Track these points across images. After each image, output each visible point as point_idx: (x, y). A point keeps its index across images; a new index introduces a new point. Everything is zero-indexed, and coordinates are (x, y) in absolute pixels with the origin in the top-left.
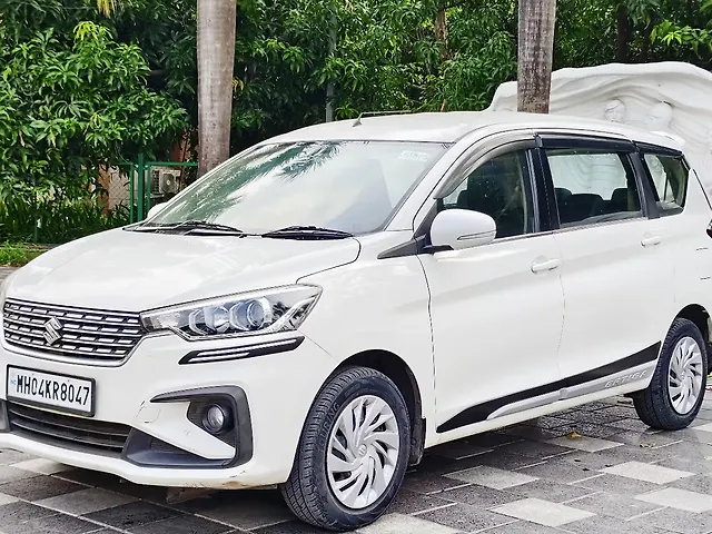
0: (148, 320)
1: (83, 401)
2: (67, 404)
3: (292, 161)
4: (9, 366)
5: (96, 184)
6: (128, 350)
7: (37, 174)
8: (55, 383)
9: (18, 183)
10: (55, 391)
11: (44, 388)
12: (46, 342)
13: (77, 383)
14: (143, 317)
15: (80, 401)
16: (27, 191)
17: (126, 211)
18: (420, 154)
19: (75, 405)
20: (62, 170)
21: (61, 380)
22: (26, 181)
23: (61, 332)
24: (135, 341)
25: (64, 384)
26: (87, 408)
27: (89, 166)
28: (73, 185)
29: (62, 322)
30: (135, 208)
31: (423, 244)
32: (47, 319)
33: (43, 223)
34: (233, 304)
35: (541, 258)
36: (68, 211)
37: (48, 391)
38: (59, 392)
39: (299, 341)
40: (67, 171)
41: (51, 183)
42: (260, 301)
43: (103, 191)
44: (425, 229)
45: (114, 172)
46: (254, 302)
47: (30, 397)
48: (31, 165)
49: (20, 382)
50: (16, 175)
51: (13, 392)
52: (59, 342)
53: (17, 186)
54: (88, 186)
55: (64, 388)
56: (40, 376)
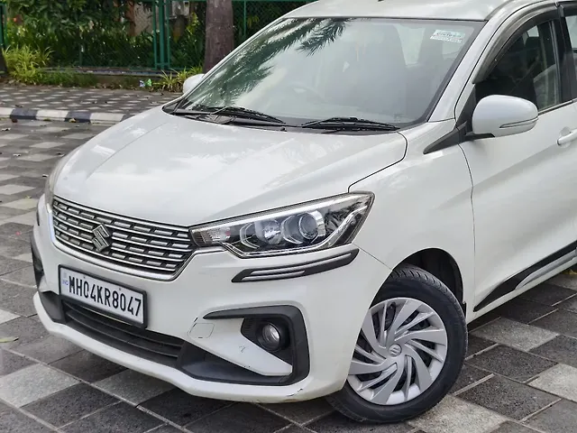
0: (198, 235)
1: (135, 312)
2: (118, 311)
3: (309, 35)
4: (60, 267)
5: (126, 17)
6: (179, 265)
7: (79, 12)
8: (106, 289)
9: (64, 19)
10: (107, 297)
11: (96, 293)
12: (95, 248)
13: (128, 294)
14: (193, 231)
15: (132, 311)
16: (71, 26)
17: (150, 38)
18: (453, 33)
19: (127, 314)
20: (98, 7)
21: (112, 288)
22: (70, 18)
23: (109, 240)
24: (186, 256)
25: (115, 292)
26: (140, 319)
27: (119, 4)
28: (107, 18)
29: (111, 230)
30: (157, 34)
31: (465, 132)
32: (95, 226)
33: (86, 48)
34: (283, 218)
35: (566, 131)
36: (105, 37)
37: (99, 296)
38: (111, 299)
39: (354, 253)
40: (102, 8)
41: (89, 18)
42: (313, 214)
43: (131, 23)
44: (467, 116)
45: (139, 8)
46: (306, 216)
47: (83, 299)
48: (73, 4)
49: (72, 283)
50: (62, 13)
51: (66, 291)
52: (109, 250)
53: (63, 21)
54: (119, 19)
55: (115, 295)
56: (91, 281)
